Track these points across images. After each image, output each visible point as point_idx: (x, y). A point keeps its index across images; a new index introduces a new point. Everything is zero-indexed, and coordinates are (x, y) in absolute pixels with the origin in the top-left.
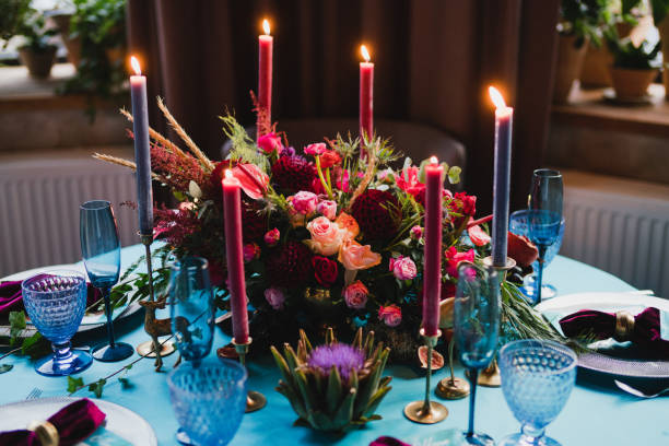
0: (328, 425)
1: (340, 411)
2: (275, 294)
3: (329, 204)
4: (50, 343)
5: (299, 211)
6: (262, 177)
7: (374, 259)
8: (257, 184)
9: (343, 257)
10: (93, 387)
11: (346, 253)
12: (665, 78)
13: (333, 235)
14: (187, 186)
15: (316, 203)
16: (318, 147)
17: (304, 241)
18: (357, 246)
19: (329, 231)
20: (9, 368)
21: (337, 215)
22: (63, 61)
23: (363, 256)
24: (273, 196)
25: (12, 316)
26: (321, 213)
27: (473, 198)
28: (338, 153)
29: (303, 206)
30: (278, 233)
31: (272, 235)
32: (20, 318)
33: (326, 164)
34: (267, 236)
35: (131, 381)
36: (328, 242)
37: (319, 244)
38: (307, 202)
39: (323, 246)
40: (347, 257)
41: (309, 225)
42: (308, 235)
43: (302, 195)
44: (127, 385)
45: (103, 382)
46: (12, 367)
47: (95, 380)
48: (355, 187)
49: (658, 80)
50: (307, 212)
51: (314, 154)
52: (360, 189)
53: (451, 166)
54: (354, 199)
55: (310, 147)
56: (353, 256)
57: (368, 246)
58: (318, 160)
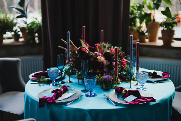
1: (109, 85)
5: (95, 55)
7: (108, 63)
8: (87, 51)
11: (104, 62)
12: (148, 38)
13: (102, 59)
14: (75, 52)
16: (98, 44)
21: (102, 56)
22: (21, 38)
24: (91, 52)
25: (42, 77)
26: (99, 55)
30: (92, 59)
32: (44, 77)
33: (99, 47)
34: (91, 59)
37: (100, 60)
41: (97, 57)
42: (97, 59)
43: (96, 52)
46: (44, 85)
49: (147, 38)
50: (97, 55)
51: (97, 45)
52: (104, 51)
53: (119, 47)
54: (104, 53)
55: (96, 44)
56: (106, 62)
57: (108, 61)
58: (97, 47)
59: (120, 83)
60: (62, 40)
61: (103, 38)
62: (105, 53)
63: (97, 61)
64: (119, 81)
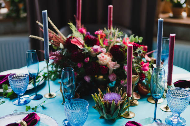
0: (111, 118)
2: (88, 77)
3: (104, 49)
4: (17, 95)
5: (94, 52)
6: (82, 41)
7: (118, 66)
8: (81, 44)
9: (109, 66)
10: (33, 109)
11: (110, 64)
13: (106, 59)
14: (59, 45)
15: (100, 49)
16: (99, 32)
17: (97, 61)
18: (113, 62)
19: (105, 58)
20: (4, 102)
21: (106, 52)
23: (115, 65)
24: (86, 47)
25: (3, 86)
26: (101, 52)
27: (146, 47)
28: (105, 34)
29: (96, 50)
30: (89, 59)
31: (87, 59)
32: (6, 86)
33: (102, 37)
34: (86, 60)
35: (45, 106)
36: (105, 61)
37: (102, 62)
38: (97, 49)
39: (103, 62)
40: (110, 66)
41: (98, 56)
42: (98, 59)
43: (95, 47)
44: (44, 108)
45: (36, 107)
46: (5, 102)
47: (34, 106)
48: (110, 44)
50: (97, 52)
51: (98, 34)
52: (112, 44)
53: (139, 37)
54: (110, 47)
55: (97, 32)
56: (112, 65)
57: (116, 62)
58: (99, 36)
59: (137, 103)
60: (38, 24)
61: (112, 19)
62: (112, 48)
63: (98, 63)
64: (135, 98)
